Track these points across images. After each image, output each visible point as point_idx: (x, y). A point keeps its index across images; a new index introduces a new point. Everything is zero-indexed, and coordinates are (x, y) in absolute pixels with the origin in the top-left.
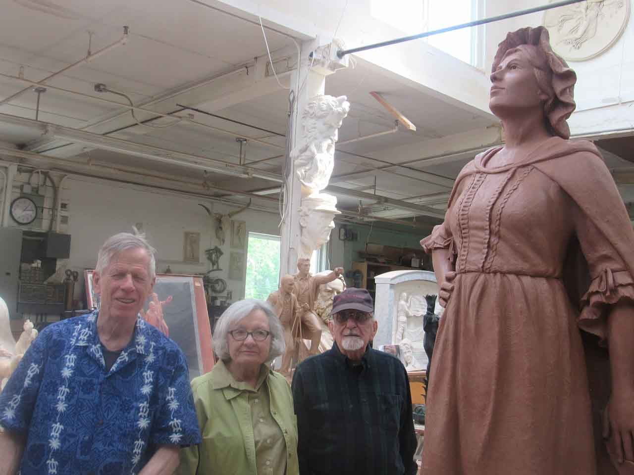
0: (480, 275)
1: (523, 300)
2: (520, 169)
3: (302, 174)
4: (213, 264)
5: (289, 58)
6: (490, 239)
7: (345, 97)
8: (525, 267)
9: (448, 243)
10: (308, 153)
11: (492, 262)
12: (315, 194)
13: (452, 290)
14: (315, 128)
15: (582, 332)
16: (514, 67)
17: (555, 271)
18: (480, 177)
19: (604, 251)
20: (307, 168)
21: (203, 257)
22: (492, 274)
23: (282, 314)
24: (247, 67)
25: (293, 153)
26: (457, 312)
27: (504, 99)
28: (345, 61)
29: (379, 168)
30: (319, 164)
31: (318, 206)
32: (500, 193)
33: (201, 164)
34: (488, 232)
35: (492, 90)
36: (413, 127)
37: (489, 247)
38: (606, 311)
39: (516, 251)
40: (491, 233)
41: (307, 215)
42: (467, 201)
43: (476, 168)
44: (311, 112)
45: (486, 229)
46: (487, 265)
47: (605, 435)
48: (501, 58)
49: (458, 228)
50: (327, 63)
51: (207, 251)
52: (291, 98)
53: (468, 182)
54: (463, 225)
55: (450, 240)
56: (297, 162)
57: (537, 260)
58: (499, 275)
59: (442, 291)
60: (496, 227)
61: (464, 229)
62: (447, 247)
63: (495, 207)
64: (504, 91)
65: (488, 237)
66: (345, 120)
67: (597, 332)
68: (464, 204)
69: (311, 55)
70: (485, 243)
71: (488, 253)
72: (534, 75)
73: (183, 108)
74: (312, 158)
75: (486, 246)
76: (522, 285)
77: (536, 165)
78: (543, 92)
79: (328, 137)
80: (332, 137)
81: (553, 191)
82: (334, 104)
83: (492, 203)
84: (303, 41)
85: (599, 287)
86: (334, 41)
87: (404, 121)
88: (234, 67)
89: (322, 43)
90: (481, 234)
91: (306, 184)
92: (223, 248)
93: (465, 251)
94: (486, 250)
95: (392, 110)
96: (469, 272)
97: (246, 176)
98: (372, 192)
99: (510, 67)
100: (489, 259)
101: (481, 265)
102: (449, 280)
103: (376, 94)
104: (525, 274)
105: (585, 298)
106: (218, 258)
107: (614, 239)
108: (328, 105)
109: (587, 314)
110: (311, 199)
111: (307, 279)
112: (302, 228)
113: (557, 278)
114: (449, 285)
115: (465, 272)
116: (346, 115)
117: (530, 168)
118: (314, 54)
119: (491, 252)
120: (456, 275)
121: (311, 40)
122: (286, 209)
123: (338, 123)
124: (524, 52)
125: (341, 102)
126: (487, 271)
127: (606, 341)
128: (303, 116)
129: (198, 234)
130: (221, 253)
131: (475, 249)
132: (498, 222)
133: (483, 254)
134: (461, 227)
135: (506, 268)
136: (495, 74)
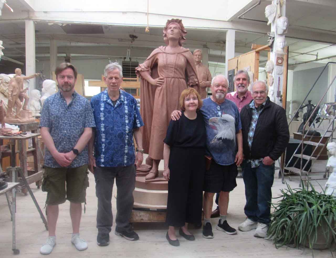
16: (176, 28)
22: (175, 78)
32: (176, 59)
39: (180, 73)
48: (169, 24)
57: (183, 75)
59: (159, 82)
63: (176, 63)
64: (174, 34)
65: (174, 70)
71: (174, 73)
77: (181, 53)
85: (192, 81)
93: (167, 73)
102: (161, 79)
120: (164, 78)
124: (177, 25)
131: (170, 72)
134: (166, 67)
135: (178, 77)
136: (172, 29)
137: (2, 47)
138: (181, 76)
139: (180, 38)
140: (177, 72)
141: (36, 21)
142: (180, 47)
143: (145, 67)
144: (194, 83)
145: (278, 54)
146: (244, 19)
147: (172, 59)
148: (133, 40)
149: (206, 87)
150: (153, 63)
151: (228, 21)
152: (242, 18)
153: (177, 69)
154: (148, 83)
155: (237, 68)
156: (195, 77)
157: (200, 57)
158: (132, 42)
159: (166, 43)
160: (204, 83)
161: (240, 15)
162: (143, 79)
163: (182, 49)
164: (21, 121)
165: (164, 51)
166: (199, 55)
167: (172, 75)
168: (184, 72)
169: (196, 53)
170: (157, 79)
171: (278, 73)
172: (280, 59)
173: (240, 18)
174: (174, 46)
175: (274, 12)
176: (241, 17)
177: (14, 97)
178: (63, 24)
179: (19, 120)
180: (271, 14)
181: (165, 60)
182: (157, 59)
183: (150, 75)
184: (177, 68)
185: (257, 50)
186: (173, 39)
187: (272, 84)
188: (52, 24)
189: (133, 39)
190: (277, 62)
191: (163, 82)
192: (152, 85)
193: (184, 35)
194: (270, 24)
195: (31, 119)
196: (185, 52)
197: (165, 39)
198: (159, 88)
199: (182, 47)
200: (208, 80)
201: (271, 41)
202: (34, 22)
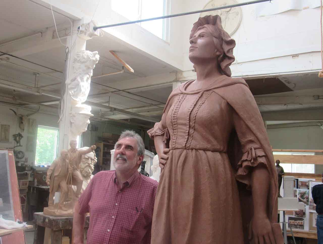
0: (183, 151)
1: (208, 165)
2: (205, 93)
3: (72, 93)
4: (17, 143)
5: (67, 29)
6: (189, 130)
7: (97, 52)
8: (209, 146)
9: (164, 132)
10: (76, 82)
11: (190, 143)
12: (79, 105)
13: (168, 159)
14: (79, 68)
15: (238, 182)
16: (203, 36)
17: (224, 148)
18: (183, 96)
19: (251, 137)
20: (75, 90)
21: (11, 139)
22: (190, 150)
23: (61, 171)
24: (41, 33)
25: (68, 81)
26: (170, 171)
27: (197, 53)
28: (98, 32)
29: (112, 92)
30: (82, 88)
31: (81, 111)
32: (195, 105)
33: (12, 86)
34: (188, 126)
35: (190, 48)
36: (132, 70)
37: (188, 135)
38: (251, 170)
39: (204, 137)
40: (190, 127)
41: (74, 116)
42: (176, 109)
43: (181, 91)
44: (78, 59)
45: (187, 125)
46: (188, 145)
47: (250, 238)
48: (195, 31)
49: (171, 124)
50: (88, 33)
51: (14, 135)
52: (67, 51)
53: (176, 99)
54: (174, 122)
55: (165, 131)
56: (69, 86)
57: (215, 143)
58: (194, 150)
59: (161, 160)
60: (193, 124)
61: (174, 125)
62: (163, 135)
63: (192, 112)
64: (197, 49)
65: (188, 129)
66: (96, 65)
67: (246, 182)
68: (174, 111)
69: (79, 28)
70: (186, 133)
71: (188, 138)
72: (213, 41)
73: (3, 54)
74: (78, 85)
75: (187, 134)
76: (207, 157)
77: (214, 90)
78: (218, 50)
79: (88, 74)
80: (89, 74)
81: (223, 105)
82: (91, 56)
83: (190, 111)
84: (74, 21)
85: (247, 157)
86: (92, 21)
87: (128, 67)
88: (34, 32)
89: (85, 22)
90: (184, 127)
91: (75, 99)
92: (23, 134)
93: (174, 137)
94: (187, 137)
95: (121, 61)
96: (177, 149)
97: (38, 94)
98: (107, 105)
99: (201, 36)
100: (189, 142)
101: (184, 145)
102: (165, 153)
103: (113, 52)
104: (208, 150)
105: (239, 163)
106: (20, 139)
107: (256, 131)
108: (88, 56)
109: (241, 172)
110: (77, 107)
111: (75, 152)
112: (71, 123)
113: (224, 152)
114: (165, 156)
115: (175, 149)
116: (97, 62)
117: (211, 91)
118: (80, 27)
119: (190, 138)
120: (170, 150)
121: (79, 20)
122: (62, 113)
123: (93, 65)
124: (208, 28)
125: (95, 55)
126: (188, 148)
127: (251, 187)
128: (74, 61)
129: (9, 126)
130: (22, 137)
131: (181, 136)
132: (194, 121)
133: (186, 139)
138: (205, 146)
165: (183, 90)
167: (183, 142)
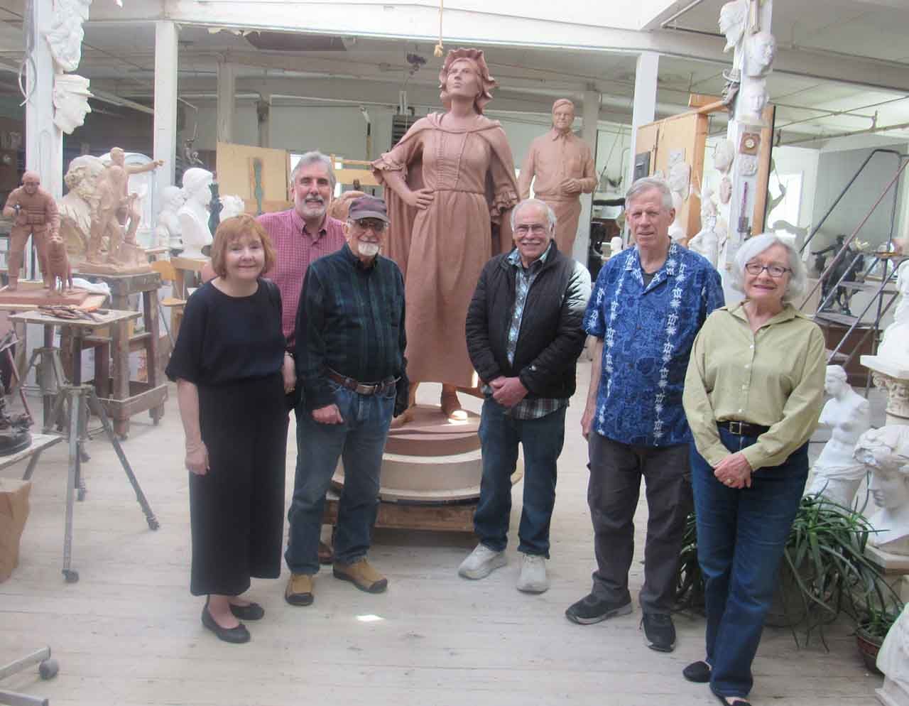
0: (453, 192)
2: (469, 134)
15: (492, 222)
19: (505, 181)
22: (460, 192)
27: (462, 91)
32: (464, 146)
38: (503, 212)
39: (472, 180)
40: (460, 169)
43: (435, 126)
45: (457, 167)
46: (458, 187)
54: (440, 162)
58: (464, 193)
60: (463, 166)
63: (463, 155)
65: (458, 171)
71: (458, 180)
75: (457, 176)
76: (477, 199)
77: (478, 132)
83: (460, 153)
93: (441, 178)
96: (445, 190)
99: (465, 71)
100: (459, 184)
101: (454, 187)
102: (426, 193)
104: (476, 192)
105: (494, 205)
107: (511, 175)
114: (429, 197)
120: (434, 191)
124: (471, 63)
126: (458, 190)
131: (449, 177)
132: (465, 164)
134: (439, 164)
135: (468, 189)
136: (457, 74)
137: (88, 92)
138: (475, 189)
139: (477, 95)
140: (466, 178)
141: (181, 25)
142: (477, 116)
143: (395, 162)
144: (508, 203)
145: (746, 127)
146: (677, 29)
147: (454, 146)
148: (416, 68)
149: (579, 193)
150: (413, 153)
151: (642, 31)
152: (671, 28)
153: (465, 171)
154: (401, 201)
155: (657, 149)
156: (512, 189)
157: (567, 118)
158: (412, 73)
159: (444, 106)
160: (573, 182)
161: (667, 21)
162: (390, 189)
163: (483, 120)
164: (118, 269)
165: (437, 125)
166: (565, 115)
167: (452, 183)
168: (484, 177)
169: (559, 110)
170: (418, 193)
171: (744, 173)
172: (752, 138)
173: (666, 27)
174: (462, 114)
175: (742, 20)
176: (669, 25)
177: (105, 214)
178: (242, 32)
179: (113, 266)
180: (733, 25)
181: (438, 147)
182: (421, 145)
183: (406, 181)
184: (466, 167)
185: (701, 110)
186: (460, 99)
187: (729, 198)
188: (218, 30)
189: (415, 66)
190: (743, 144)
191: (433, 200)
192: (409, 206)
193: (487, 88)
194: (732, 50)
195: (141, 265)
196: (489, 128)
197: (442, 95)
198: (421, 214)
199: (481, 117)
200: (585, 176)
201: (731, 92)
202: (175, 25)
